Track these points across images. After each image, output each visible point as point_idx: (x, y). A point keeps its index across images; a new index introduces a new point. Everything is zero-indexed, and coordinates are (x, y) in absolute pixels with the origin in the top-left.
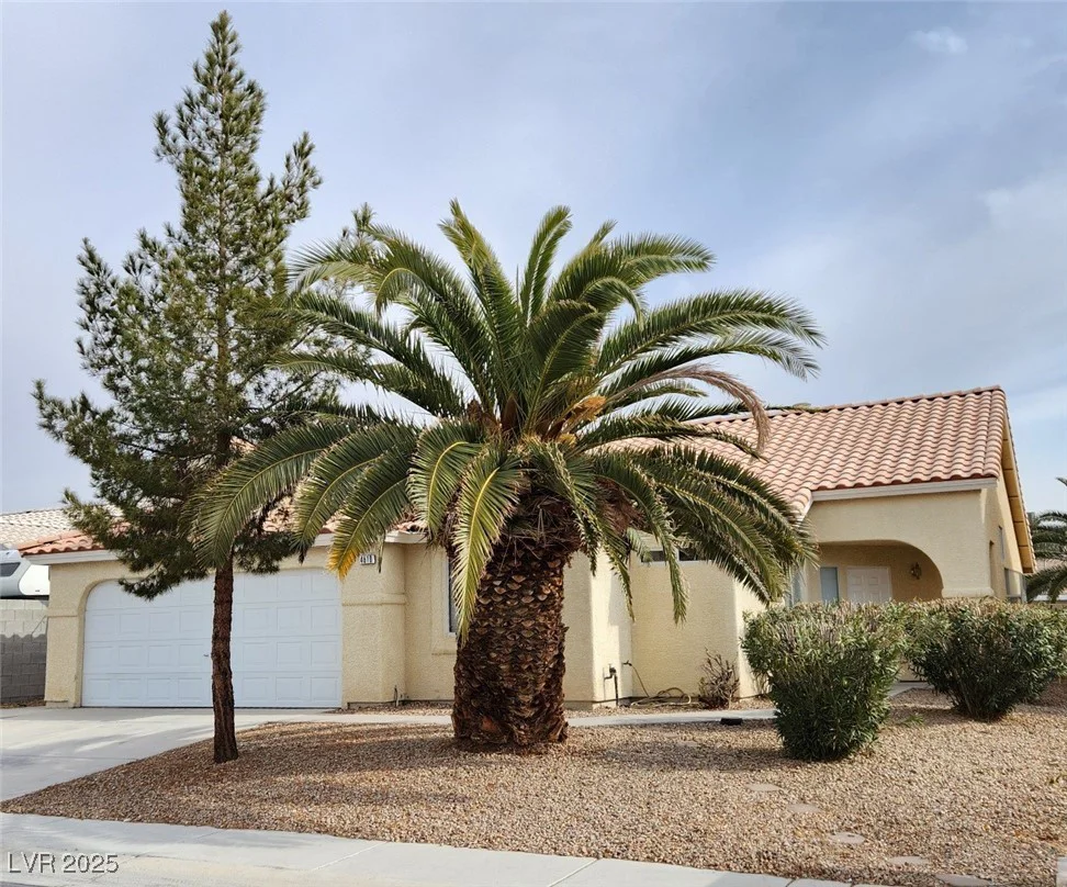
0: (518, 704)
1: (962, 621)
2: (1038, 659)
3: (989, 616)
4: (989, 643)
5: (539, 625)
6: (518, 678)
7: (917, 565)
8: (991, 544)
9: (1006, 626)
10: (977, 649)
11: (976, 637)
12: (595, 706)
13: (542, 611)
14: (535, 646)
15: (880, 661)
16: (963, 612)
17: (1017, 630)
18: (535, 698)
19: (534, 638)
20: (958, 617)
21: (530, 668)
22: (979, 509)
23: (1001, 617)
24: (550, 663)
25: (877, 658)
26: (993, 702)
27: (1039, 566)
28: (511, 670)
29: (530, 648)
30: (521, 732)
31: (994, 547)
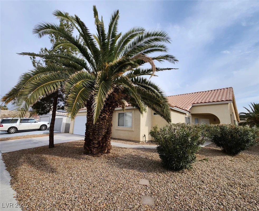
0: (93, 144)
1: (224, 129)
2: (248, 141)
3: (232, 128)
4: (232, 135)
5: (101, 124)
6: (94, 137)
7: (215, 119)
8: (231, 115)
9: (237, 131)
10: (228, 137)
11: (228, 134)
12: (140, 142)
13: (102, 120)
14: (99, 129)
15: (191, 141)
16: (224, 127)
17: (241, 132)
18: (98, 142)
19: (98, 127)
20: (222, 128)
21: (97, 134)
22: (228, 107)
23: (236, 129)
24: (104, 133)
25: (190, 139)
26: (234, 151)
27: (241, 121)
28: (92, 134)
29: (97, 129)
30: (95, 150)
31: (232, 116)
